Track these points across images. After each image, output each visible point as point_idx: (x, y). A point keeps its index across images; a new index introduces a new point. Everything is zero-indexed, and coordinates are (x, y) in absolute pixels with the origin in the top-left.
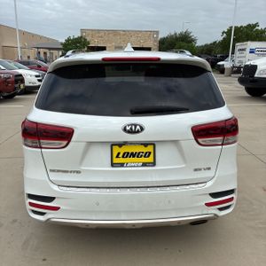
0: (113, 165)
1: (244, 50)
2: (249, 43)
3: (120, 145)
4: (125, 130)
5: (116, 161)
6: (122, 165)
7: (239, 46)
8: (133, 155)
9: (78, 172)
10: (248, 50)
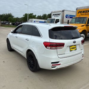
0: (70, 51)
1: (32, 21)
2: (33, 19)
3: (71, 46)
4: (73, 42)
5: (71, 50)
6: (72, 51)
7: (30, 20)
8: (73, 48)
9: (64, 54)
10: (33, 21)
